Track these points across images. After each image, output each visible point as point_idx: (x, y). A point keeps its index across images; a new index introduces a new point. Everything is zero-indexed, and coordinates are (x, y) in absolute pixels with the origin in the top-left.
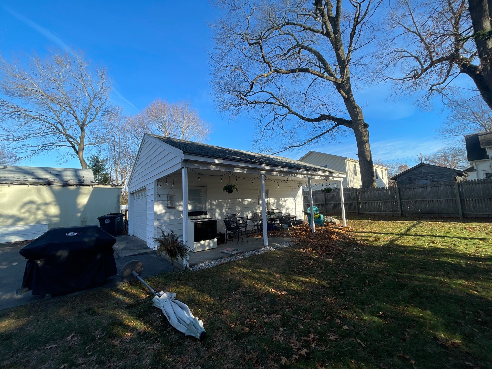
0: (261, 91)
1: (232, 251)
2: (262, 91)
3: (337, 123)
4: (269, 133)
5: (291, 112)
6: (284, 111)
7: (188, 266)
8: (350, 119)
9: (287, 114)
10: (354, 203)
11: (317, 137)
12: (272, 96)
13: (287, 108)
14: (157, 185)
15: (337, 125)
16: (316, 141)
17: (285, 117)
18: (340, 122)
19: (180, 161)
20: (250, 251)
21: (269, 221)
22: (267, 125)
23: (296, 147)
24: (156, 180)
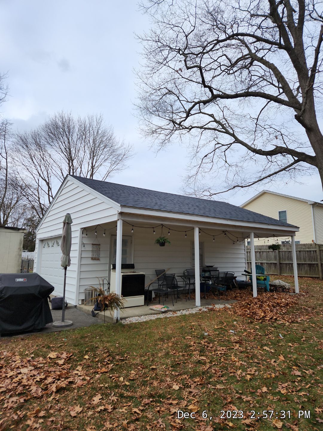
0: (199, 113)
1: (162, 308)
2: (201, 112)
3: (296, 159)
4: (207, 167)
5: (237, 141)
6: (228, 139)
7: (119, 319)
8: (313, 154)
9: (231, 144)
10: (317, 264)
11: (269, 176)
12: (213, 120)
13: (233, 135)
14: (83, 233)
15: (296, 162)
16: (269, 180)
17: (229, 147)
18: (302, 157)
19: (117, 213)
20: (181, 310)
21: (203, 280)
22: (206, 156)
23: (242, 187)
24: (82, 228)
